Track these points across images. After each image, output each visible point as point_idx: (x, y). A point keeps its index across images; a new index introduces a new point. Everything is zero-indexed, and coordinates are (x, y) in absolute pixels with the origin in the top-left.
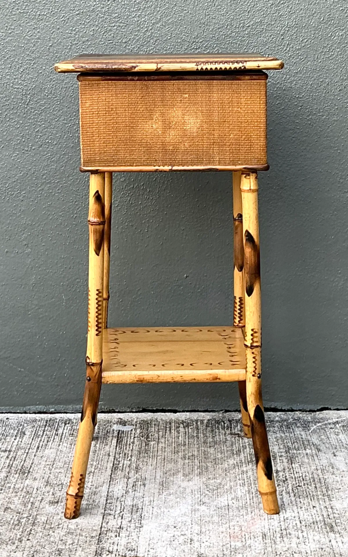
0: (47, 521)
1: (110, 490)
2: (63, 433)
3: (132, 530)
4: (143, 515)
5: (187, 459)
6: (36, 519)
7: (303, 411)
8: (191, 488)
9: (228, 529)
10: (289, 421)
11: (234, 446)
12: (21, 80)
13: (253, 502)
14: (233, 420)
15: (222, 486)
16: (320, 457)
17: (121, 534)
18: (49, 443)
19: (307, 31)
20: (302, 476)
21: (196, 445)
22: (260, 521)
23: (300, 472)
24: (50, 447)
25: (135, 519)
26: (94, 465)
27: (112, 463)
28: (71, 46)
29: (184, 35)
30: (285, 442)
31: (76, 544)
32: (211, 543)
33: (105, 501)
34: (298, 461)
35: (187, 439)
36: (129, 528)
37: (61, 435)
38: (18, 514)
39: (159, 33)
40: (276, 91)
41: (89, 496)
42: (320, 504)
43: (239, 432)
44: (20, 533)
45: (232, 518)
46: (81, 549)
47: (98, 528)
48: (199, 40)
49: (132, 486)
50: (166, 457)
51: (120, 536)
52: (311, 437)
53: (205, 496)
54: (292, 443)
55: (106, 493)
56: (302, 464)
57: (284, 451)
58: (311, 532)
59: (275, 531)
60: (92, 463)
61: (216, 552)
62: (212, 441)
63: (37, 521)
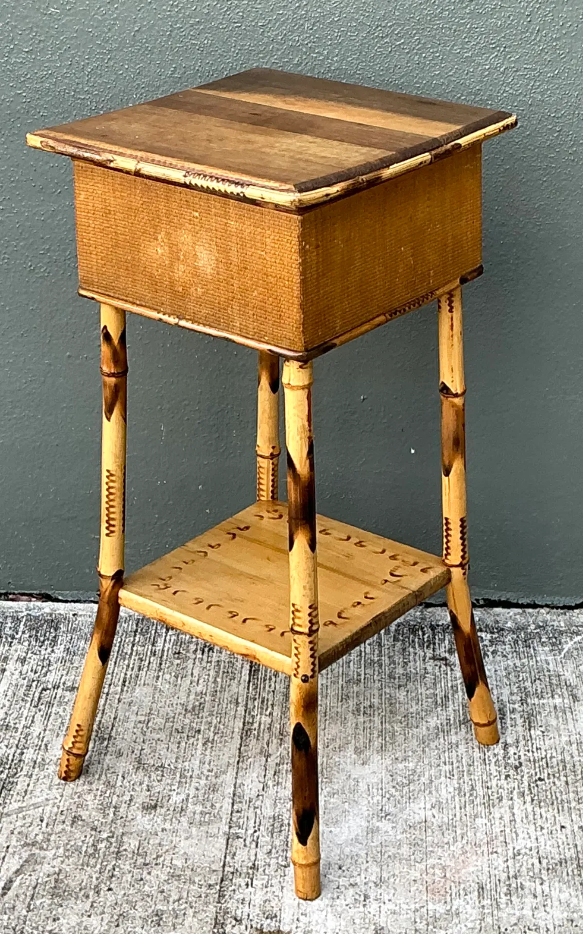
0: (138, 849)
1: (239, 781)
2: (163, 651)
3: (273, 873)
4: (289, 840)
5: (362, 713)
6: (121, 843)
7: (552, 608)
8: (368, 781)
9: (424, 875)
10: (529, 631)
11: (438, 686)
12: (88, 86)
13: (466, 815)
14: (438, 626)
15: (416, 778)
16: (576, 715)
17: (255, 882)
18: (141, 672)
19: (571, 9)
20: (546, 756)
21: (377, 682)
22: (474, 858)
23: (543, 748)
24: (142, 682)
25: (278, 848)
26: (213, 725)
27: (242, 720)
28: (170, 31)
29: (362, 15)
30: (521, 678)
31: (184, 901)
32: (396, 906)
33: (231, 805)
34: (540, 724)
35: (363, 668)
36: (267, 866)
37: (160, 655)
38: (93, 833)
39: (319, 10)
40: (516, 106)
41: (205, 793)
42: (572, 821)
43: (447, 655)
44: (97, 875)
45: (431, 849)
46: (190, 912)
47: (217, 866)
48: (387, 23)
49: (273, 773)
50: (328, 710)
51: (254, 885)
52: (563, 667)
53: (389, 799)
54: (531, 682)
55: (233, 789)
56: (546, 729)
57: (519, 699)
58: (557, 884)
59: (499, 880)
60: (209, 719)
61: (404, 925)
62: (403, 675)
63: (124, 847)
